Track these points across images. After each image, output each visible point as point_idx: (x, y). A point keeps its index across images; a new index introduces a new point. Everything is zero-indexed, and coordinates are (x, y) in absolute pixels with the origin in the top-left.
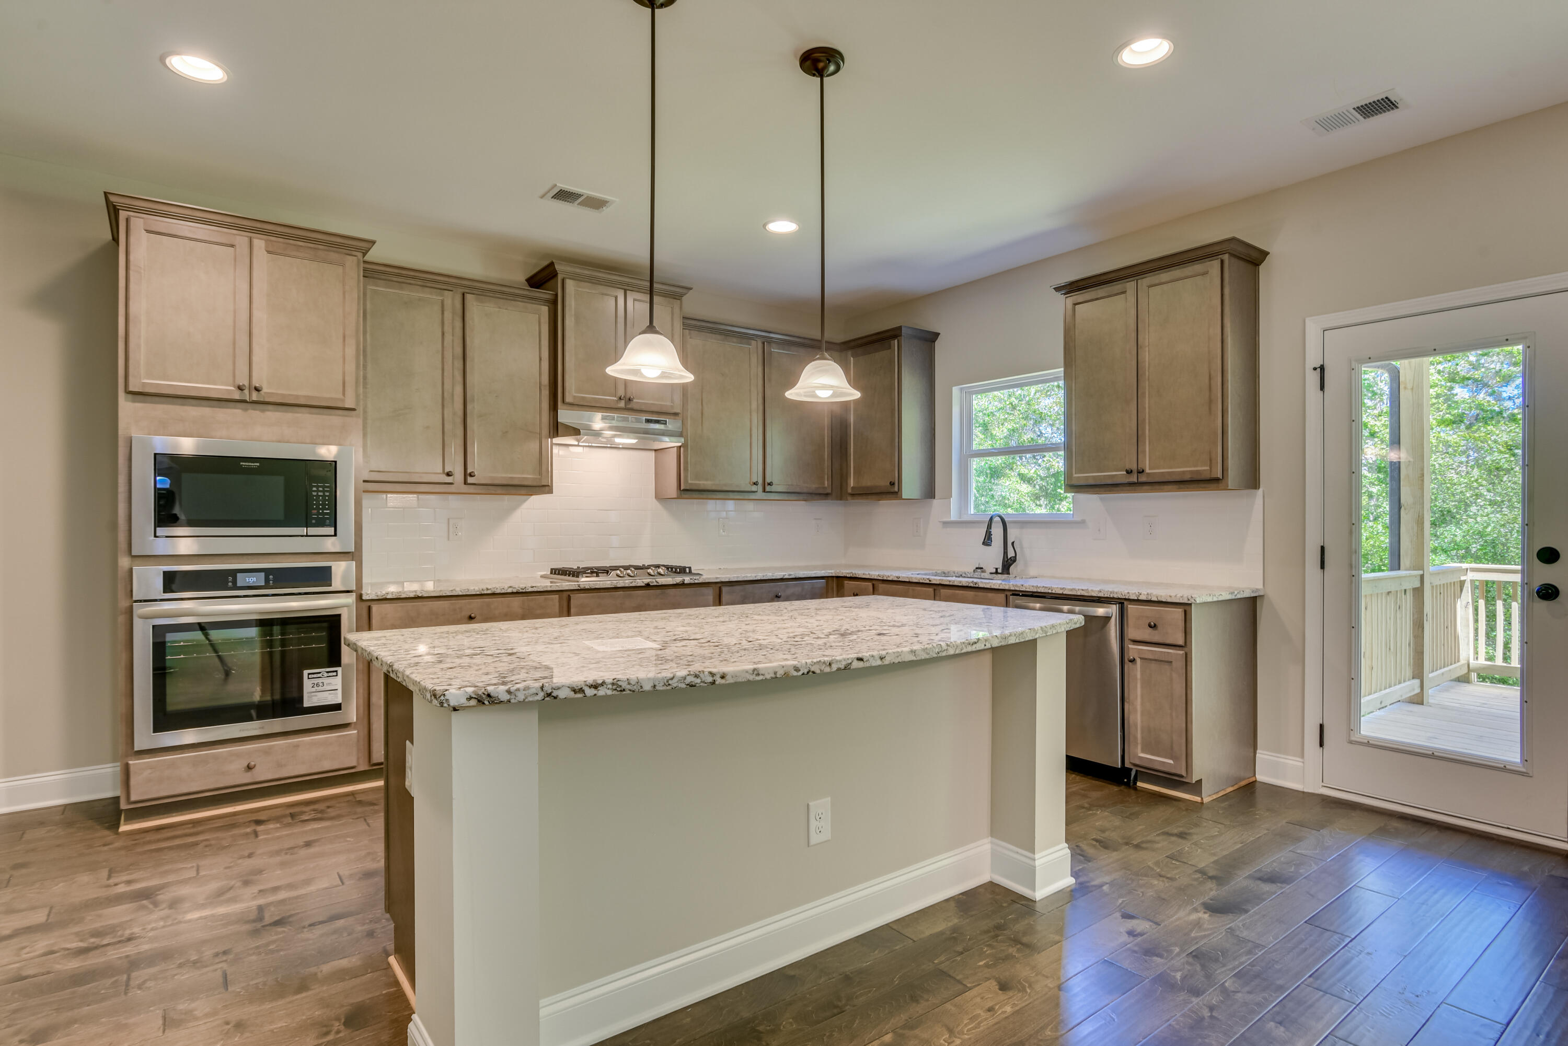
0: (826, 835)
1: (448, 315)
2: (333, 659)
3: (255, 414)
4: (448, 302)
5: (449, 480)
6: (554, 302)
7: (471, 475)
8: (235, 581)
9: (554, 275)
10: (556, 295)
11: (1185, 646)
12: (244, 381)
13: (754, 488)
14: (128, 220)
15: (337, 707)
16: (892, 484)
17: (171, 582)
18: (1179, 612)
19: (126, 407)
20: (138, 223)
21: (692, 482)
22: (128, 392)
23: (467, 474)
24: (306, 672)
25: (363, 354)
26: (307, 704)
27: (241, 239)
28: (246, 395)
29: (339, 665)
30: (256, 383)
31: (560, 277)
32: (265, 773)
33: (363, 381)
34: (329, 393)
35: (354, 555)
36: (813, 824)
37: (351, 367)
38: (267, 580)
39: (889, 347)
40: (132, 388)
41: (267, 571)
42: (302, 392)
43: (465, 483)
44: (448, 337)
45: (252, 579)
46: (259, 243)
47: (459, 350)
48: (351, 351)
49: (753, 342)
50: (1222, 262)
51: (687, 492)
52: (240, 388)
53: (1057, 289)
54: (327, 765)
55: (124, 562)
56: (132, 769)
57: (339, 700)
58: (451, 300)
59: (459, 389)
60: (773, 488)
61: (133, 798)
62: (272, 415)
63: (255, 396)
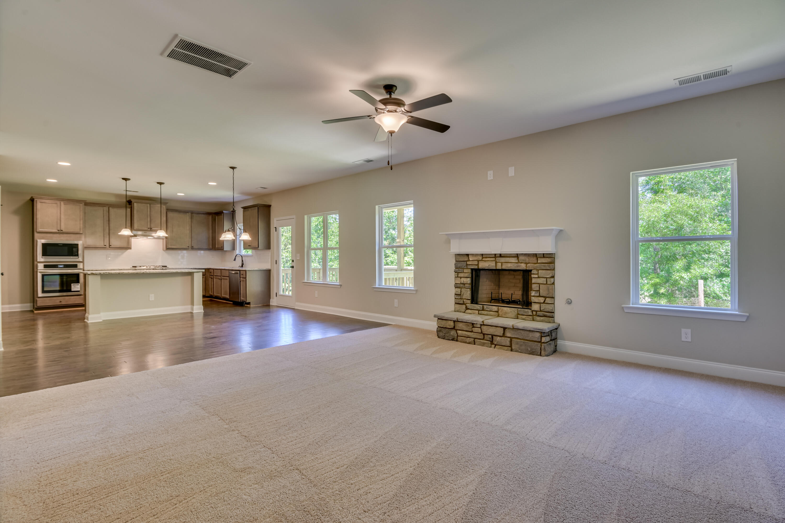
0: (153, 299)
1: (105, 212)
2: (78, 281)
3: (61, 235)
4: (105, 209)
5: (105, 247)
6: (132, 207)
7: (111, 246)
8: (57, 266)
9: (131, 202)
10: (132, 206)
11: (246, 278)
12: (59, 229)
13: (188, 248)
14: (36, 201)
15: (79, 291)
16: (222, 247)
17: (46, 266)
18: (245, 272)
19: (36, 235)
20: (38, 201)
21: (170, 247)
22: (37, 232)
23: (110, 246)
24: (72, 284)
25: (85, 222)
26: (72, 290)
27: (58, 202)
28: (60, 232)
29: (79, 283)
30: (62, 229)
31: (133, 202)
32: (64, 303)
33: (85, 227)
34: (77, 230)
35: (83, 262)
36: (150, 298)
37: (82, 226)
38: (64, 266)
39: (222, 215)
40: (37, 231)
41: (64, 265)
42: (71, 231)
43: (109, 247)
44: (105, 217)
45: (62, 266)
46: (62, 203)
47: (108, 219)
48: (81, 222)
49: (188, 214)
50: (258, 208)
51: (168, 249)
52: (58, 230)
53: (242, 208)
54: (77, 302)
55: (35, 263)
56: (38, 300)
57: (79, 290)
58: (106, 209)
59: (108, 228)
60: (194, 248)
61: (38, 305)
62: (65, 235)
63: (61, 232)
